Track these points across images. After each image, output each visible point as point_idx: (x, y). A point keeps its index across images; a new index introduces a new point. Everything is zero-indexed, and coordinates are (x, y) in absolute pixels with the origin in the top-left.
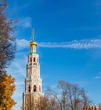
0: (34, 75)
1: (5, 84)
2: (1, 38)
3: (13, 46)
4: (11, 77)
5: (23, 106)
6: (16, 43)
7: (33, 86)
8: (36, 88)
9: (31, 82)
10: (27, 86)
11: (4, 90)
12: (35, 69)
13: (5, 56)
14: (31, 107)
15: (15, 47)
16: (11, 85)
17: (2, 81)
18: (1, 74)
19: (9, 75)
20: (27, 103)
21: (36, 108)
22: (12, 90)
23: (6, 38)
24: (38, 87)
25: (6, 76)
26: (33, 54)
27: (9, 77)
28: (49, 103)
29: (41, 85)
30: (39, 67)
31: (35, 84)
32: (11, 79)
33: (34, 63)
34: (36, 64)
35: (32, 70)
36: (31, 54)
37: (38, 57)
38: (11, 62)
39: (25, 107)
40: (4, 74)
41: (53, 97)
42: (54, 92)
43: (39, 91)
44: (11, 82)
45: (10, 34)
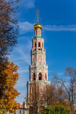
0: (39, 62)
1: (7, 73)
2: (1, 20)
3: (15, 30)
4: (13, 65)
5: (28, 96)
6: (18, 26)
7: (39, 74)
8: (41, 76)
9: (36, 69)
10: (32, 74)
11: (6, 79)
12: (40, 54)
13: (7, 41)
14: (36, 98)
15: (17, 30)
16: (14, 73)
17: (3, 70)
18: (2, 62)
19: (11, 63)
20: (31, 93)
21: (41, 99)
22: (15, 79)
23: (7, 20)
24: (43, 74)
25: (8, 63)
26: (38, 39)
27: (11, 65)
28: (56, 92)
29: (47, 72)
30: (44, 53)
31: (40, 71)
32: (14, 66)
33: (39, 48)
34: (41, 50)
35: (37, 56)
36: (35, 38)
37: (43, 42)
38: (13, 47)
39: (30, 97)
40: (5, 61)
41: (61, 85)
42: (61, 80)
43: (44, 79)
44: (14, 70)
45: (11, 16)
